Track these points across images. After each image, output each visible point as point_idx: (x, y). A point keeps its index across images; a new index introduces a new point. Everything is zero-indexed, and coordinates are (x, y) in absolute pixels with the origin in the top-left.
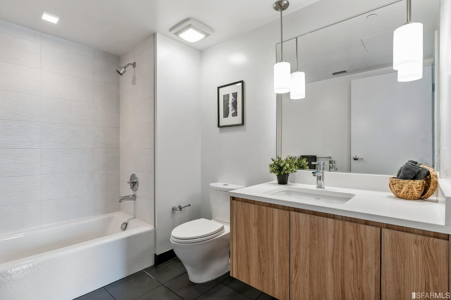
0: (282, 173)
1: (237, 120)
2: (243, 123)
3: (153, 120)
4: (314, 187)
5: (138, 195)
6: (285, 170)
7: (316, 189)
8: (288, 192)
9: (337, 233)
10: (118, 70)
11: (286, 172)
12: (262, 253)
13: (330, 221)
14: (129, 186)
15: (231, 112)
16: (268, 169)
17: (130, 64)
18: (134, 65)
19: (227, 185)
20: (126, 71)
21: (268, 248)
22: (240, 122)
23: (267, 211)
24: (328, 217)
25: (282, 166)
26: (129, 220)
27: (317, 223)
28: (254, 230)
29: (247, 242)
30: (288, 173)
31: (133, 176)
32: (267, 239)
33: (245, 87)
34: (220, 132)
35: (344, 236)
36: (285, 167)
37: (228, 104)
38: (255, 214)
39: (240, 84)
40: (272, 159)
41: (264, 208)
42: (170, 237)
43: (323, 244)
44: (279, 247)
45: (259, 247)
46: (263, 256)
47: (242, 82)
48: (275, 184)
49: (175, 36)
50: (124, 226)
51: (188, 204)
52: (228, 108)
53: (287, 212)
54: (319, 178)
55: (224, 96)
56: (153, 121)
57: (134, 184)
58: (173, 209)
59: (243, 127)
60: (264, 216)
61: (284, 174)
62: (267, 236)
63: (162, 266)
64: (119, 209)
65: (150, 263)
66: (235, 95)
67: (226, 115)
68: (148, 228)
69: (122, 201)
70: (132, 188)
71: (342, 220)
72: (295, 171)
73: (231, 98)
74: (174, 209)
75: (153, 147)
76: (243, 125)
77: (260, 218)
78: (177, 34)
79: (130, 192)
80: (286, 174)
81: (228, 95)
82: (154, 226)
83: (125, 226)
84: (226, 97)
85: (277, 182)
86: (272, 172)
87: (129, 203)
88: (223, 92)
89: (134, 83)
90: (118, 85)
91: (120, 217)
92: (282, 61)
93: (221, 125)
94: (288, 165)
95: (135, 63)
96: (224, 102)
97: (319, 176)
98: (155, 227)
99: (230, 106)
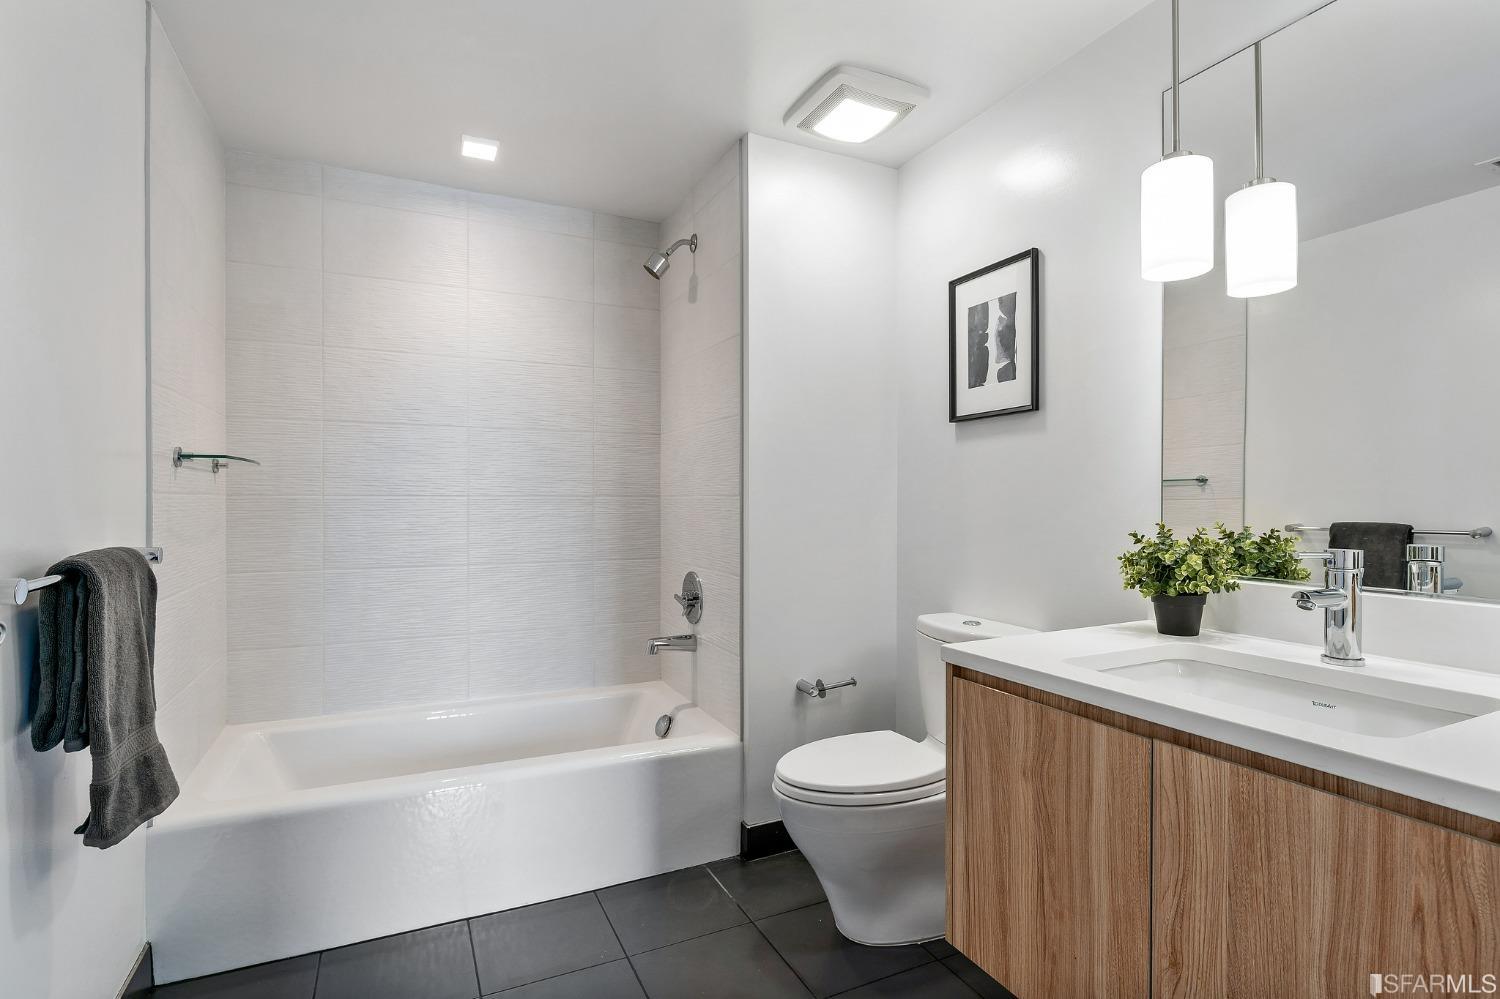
0: (1172, 592)
1: (1016, 393)
2: (1036, 404)
3: (739, 405)
4: (1311, 655)
5: (703, 637)
6: (1184, 581)
7: (1318, 663)
8: (1193, 668)
9: (1350, 859)
10: (649, 265)
11: (1190, 588)
12: (1052, 885)
13: (1321, 801)
14: (679, 608)
15: (995, 366)
16: (1119, 576)
17: (682, 242)
18: (693, 243)
19: (978, 623)
20: (669, 266)
21: (1070, 866)
22: (1025, 400)
23: (1068, 730)
24: (1313, 785)
25: (1168, 563)
26: (678, 709)
27: (1262, 804)
28: (1023, 794)
29: (999, 834)
30: (1196, 593)
31: (690, 579)
32: (1069, 834)
33: (1044, 271)
34: (959, 438)
35: (1384, 875)
36: (1184, 567)
37: (985, 337)
38: (1027, 736)
39: (1027, 263)
40: (1135, 535)
41: (1058, 717)
42: (772, 779)
43: (1287, 892)
44: (1112, 872)
45: (1040, 862)
46: (1054, 893)
47: (1034, 255)
48: (1145, 631)
49: (802, 133)
50: (664, 725)
51: (848, 679)
52: (985, 353)
53: (1143, 743)
54: (1338, 618)
55: (972, 311)
56: (737, 411)
57: (692, 601)
58: (799, 689)
59: (1034, 417)
60: (1059, 745)
61: (1179, 594)
62: (1068, 822)
63: (759, 865)
64: (657, 674)
65: (727, 847)
66: (1009, 304)
67: (978, 378)
68: (723, 739)
69: (658, 649)
70: (688, 614)
71: (1379, 804)
72: (1230, 588)
73: (995, 315)
74: (801, 690)
75: (737, 491)
76: (1037, 409)
77: (1042, 751)
78: (806, 124)
79: (683, 627)
80: (1191, 594)
81: (985, 306)
82: (739, 737)
83: (666, 727)
84: (980, 313)
85: (1152, 622)
86: (1133, 587)
87: (680, 658)
88: (969, 296)
89: (693, 298)
90: (655, 306)
91: (656, 699)
92: (1176, 150)
93: (960, 413)
94: (1196, 561)
95: (695, 236)
96: (970, 331)
97: (1335, 608)
98: (742, 739)
99: (992, 345)
